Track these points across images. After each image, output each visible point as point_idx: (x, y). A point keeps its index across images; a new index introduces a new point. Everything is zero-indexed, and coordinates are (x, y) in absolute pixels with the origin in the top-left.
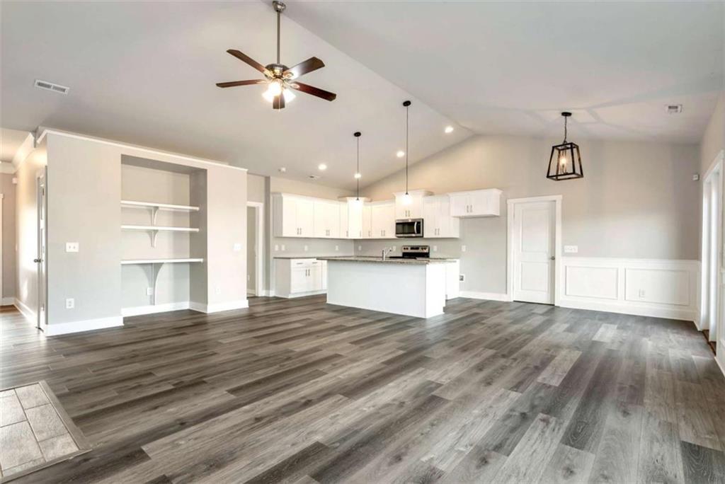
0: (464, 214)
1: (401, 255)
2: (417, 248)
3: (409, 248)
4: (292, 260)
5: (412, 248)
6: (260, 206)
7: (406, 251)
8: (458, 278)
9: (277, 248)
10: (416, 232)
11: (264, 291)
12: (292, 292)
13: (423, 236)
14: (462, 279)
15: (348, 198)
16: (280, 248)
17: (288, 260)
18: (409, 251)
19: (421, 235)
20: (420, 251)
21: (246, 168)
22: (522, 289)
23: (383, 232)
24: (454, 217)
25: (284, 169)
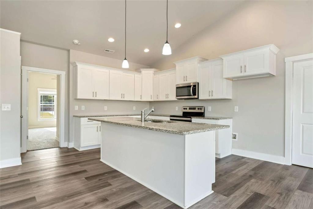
0: (237, 74)
1: (181, 114)
2: (194, 109)
3: (188, 108)
4: (82, 118)
5: (190, 109)
6: (63, 74)
7: (185, 111)
8: (232, 136)
9: (77, 108)
10: (192, 94)
11: (66, 143)
12: (82, 145)
13: (198, 98)
14: (235, 138)
15: (141, 69)
16: (80, 108)
17: (79, 118)
18: (188, 111)
19: (196, 97)
20: (196, 111)
21: (20, 32)
22: (303, 152)
23: (167, 95)
24: (228, 79)
25: (76, 41)
